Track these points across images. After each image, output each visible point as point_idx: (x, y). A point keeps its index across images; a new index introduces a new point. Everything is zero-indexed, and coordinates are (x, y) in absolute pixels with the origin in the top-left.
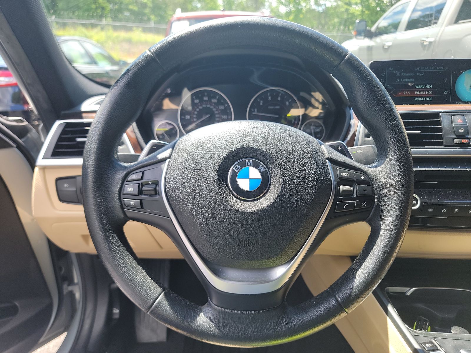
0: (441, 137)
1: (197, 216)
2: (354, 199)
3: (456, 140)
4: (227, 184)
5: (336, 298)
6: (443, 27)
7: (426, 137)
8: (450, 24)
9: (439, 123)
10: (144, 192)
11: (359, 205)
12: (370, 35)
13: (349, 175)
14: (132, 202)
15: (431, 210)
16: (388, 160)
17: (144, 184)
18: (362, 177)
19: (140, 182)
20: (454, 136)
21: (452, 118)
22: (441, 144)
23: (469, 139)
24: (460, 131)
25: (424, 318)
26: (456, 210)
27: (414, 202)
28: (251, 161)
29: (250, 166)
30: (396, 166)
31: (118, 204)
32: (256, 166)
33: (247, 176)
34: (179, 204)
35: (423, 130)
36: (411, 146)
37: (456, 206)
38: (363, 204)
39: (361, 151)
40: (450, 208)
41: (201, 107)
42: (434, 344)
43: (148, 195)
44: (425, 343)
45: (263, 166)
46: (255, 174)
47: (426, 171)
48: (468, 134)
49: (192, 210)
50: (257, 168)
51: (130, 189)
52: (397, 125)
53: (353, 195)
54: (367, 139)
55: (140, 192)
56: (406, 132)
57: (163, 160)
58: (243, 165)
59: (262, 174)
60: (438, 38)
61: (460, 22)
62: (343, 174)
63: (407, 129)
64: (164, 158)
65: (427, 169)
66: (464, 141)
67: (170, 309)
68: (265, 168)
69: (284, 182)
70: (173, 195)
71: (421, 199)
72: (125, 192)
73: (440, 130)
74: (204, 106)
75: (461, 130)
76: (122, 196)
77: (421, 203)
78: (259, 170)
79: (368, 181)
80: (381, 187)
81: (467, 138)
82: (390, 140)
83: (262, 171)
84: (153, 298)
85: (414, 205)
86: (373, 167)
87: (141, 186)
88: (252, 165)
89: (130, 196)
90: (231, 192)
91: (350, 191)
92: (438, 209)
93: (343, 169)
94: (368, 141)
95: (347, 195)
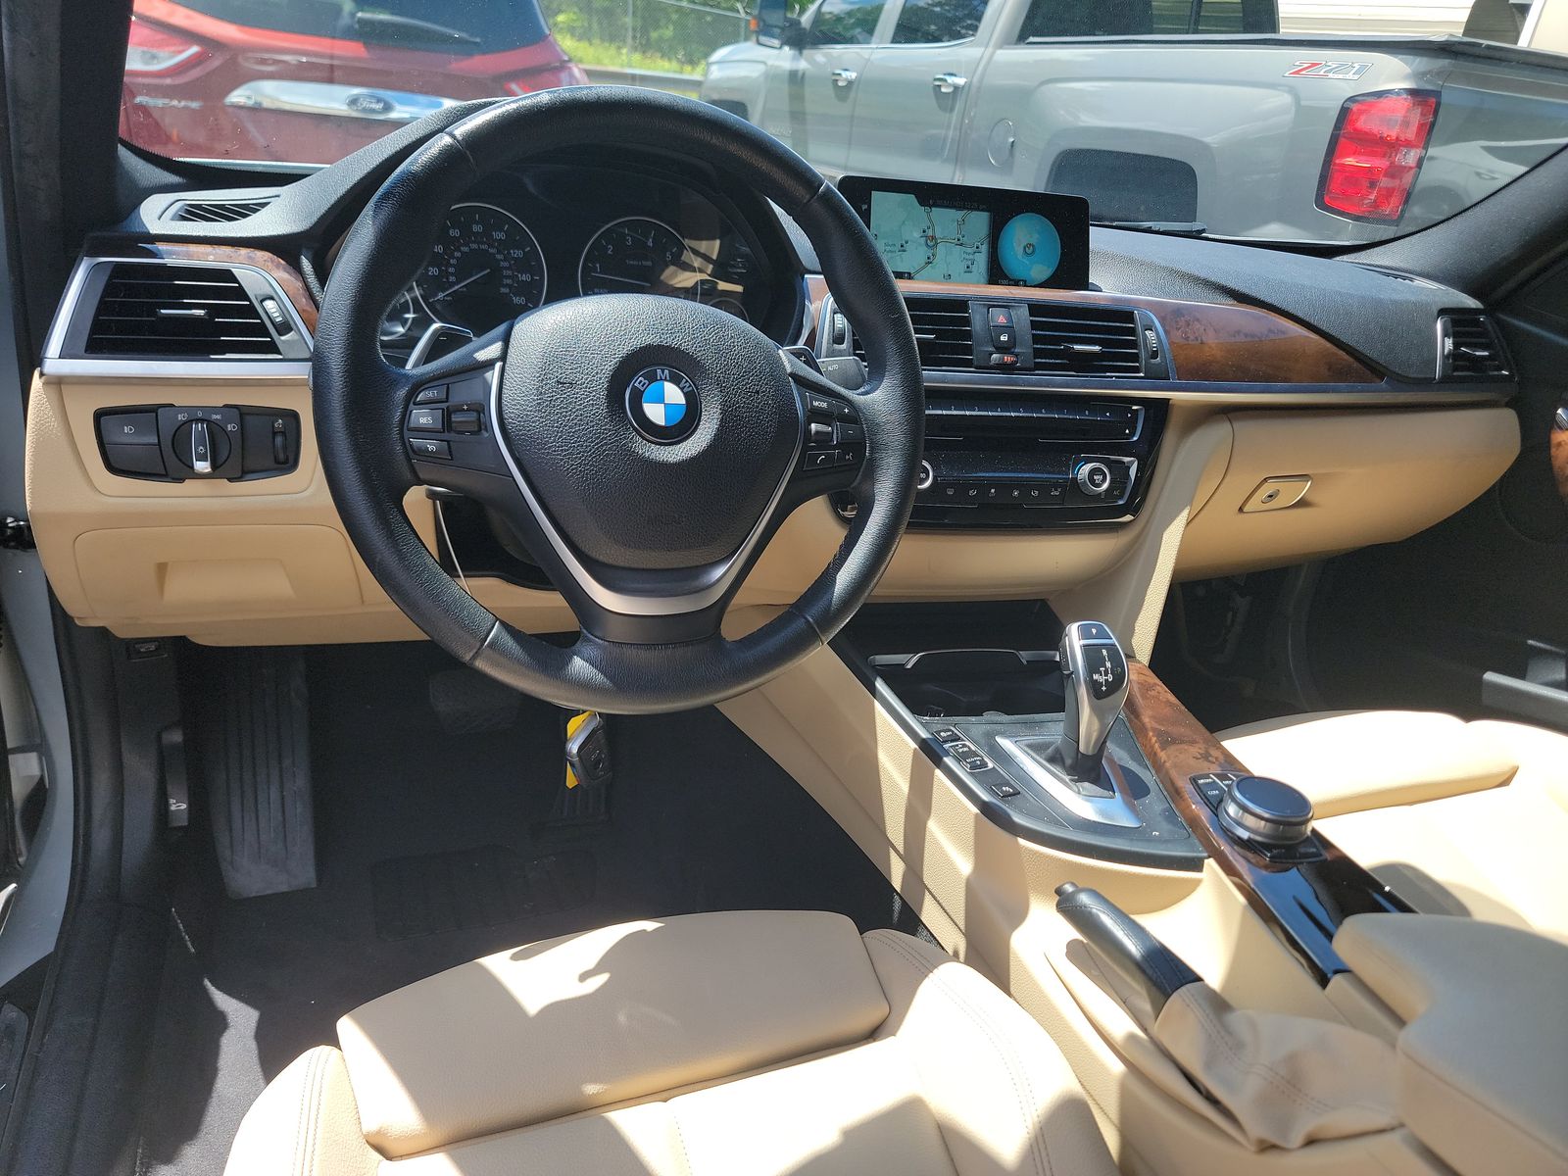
0: (968, 350)
1: (572, 470)
2: (834, 447)
3: (994, 355)
4: (625, 412)
5: (806, 619)
6: (990, 49)
7: (945, 349)
8: (1005, 43)
9: (967, 321)
10: (453, 425)
11: (841, 457)
12: (799, 39)
13: (825, 405)
14: (431, 446)
15: (950, 492)
16: (886, 382)
17: (451, 409)
18: (846, 410)
19: (444, 406)
20: (991, 349)
21: (988, 313)
22: (968, 363)
23: (1016, 355)
24: (1002, 338)
25: (936, 708)
26: (993, 491)
27: (923, 475)
28: (666, 372)
29: (666, 380)
30: (899, 392)
31: (398, 448)
32: (675, 380)
33: (660, 399)
34: (535, 448)
35: (940, 334)
36: (922, 365)
37: (993, 483)
38: (847, 457)
39: (836, 367)
40: (983, 486)
41: (465, 249)
42: (953, 732)
43: (463, 433)
44: (938, 732)
45: (687, 381)
46: (674, 394)
47: (943, 415)
48: (1014, 346)
49: (561, 460)
50: (678, 385)
51: (423, 418)
52: (900, 322)
53: (832, 440)
54: (836, 346)
55: (447, 424)
56: (915, 336)
57: (489, 364)
58: (652, 378)
59: (686, 395)
60: (975, 80)
61: (1032, 39)
62: (816, 404)
63: (917, 331)
64: (490, 360)
65: (944, 412)
66: (1008, 359)
67: (518, 648)
68: (690, 386)
69: (724, 412)
70: (521, 430)
71: (934, 471)
72: (412, 425)
73: (968, 335)
74: (474, 246)
75: (1004, 338)
76: (406, 433)
77: (935, 477)
78: (682, 389)
79: (854, 417)
80: (875, 427)
81: (1012, 353)
82: (891, 348)
83: (686, 390)
84: (485, 629)
85: (922, 481)
86: (863, 394)
87: (447, 415)
88: (668, 378)
89: (423, 432)
90: (635, 429)
91: (828, 433)
92: (962, 487)
93: (815, 395)
94: (840, 351)
95: (823, 440)
